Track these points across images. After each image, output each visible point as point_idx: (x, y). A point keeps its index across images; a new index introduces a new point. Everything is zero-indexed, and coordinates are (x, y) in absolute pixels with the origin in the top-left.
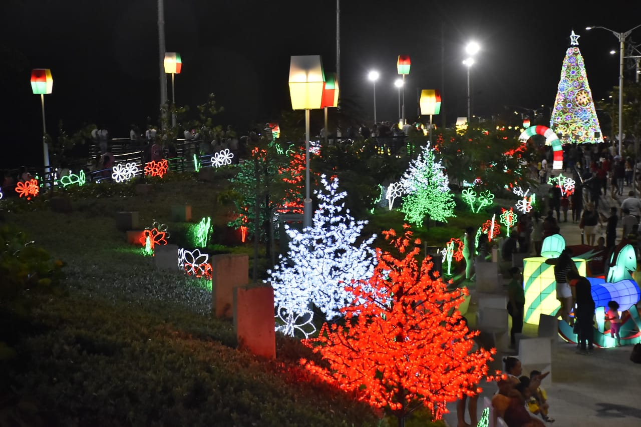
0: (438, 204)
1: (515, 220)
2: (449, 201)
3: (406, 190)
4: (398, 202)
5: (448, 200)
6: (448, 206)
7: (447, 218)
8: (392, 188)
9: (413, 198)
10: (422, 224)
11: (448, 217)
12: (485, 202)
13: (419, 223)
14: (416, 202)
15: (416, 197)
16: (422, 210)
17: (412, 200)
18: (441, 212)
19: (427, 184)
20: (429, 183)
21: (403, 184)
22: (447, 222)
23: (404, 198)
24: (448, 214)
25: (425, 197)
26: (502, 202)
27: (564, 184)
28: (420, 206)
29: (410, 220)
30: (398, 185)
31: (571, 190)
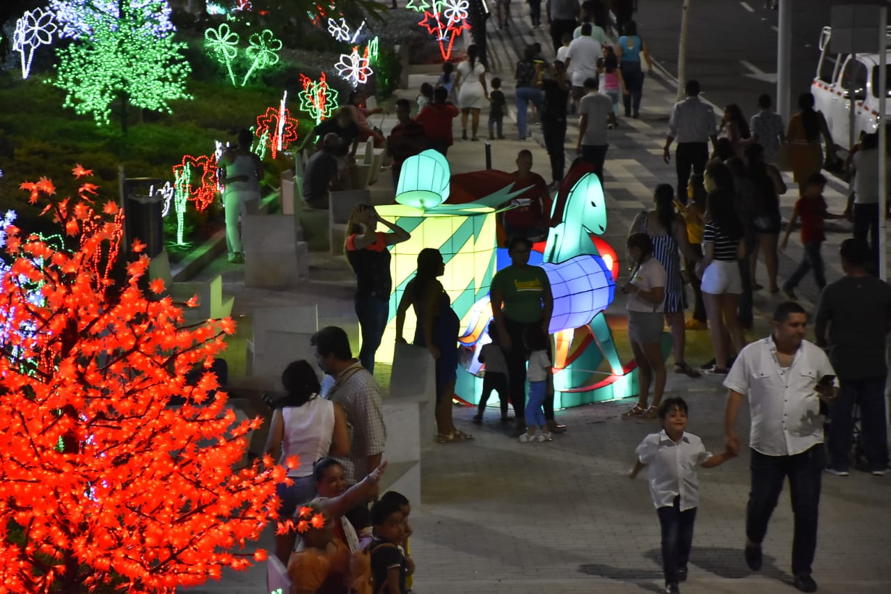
0: (148, 67)
1: (334, 105)
2: (173, 61)
3: (66, 29)
4: (46, 59)
5: (173, 57)
6: (171, 73)
7: (171, 103)
8: (26, 22)
9: (83, 52)
10: (109, 116)
11: (172, 100)
12: (261, 58)
13: (101, 114)
14: (91, 63)
15: (91, 48)
16: (109, 82)
17: (80, 57)
18: (156, 87)
19: (117, 14)
20: (122, 14)
21: (55, 12)
22: (170, 112)
23: (59, 52)
24: (174, 92)
25: (114, 48)
26: (301, 59)
27: (444, 9)
28: (101, 71)
29: (77, 107)
30: (43, 15)
31: (460, 23)
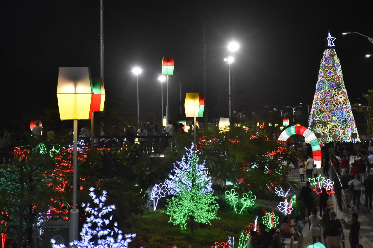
0: (202, 206)
1: (277, 222)
2: (212, 204)
3: (171, 191)
4: (163, 203)
5: (212, 202)
6: (211, 209)
7: (211, 221)
8: (156, 189)
9: (177, 200)
10: (186, 226)
11: (211, 219)
12: (247, 203)
13: (183, 225)
14: (180, 204)
15: (180, 199)
16: (187, 212)
17: (176, 202)
18: (205, 214)
19: (191, 186)
20: (193, 185)
21: (167, 185)
22: (210, 224)
23: (169, 200)
24: (212, 216)
25: (189, 199)
26: (264, 204)
27: (323, 184)
28: (184, 208)
29: (174, 222)
30: (163, 186)
31: (330, 190)
